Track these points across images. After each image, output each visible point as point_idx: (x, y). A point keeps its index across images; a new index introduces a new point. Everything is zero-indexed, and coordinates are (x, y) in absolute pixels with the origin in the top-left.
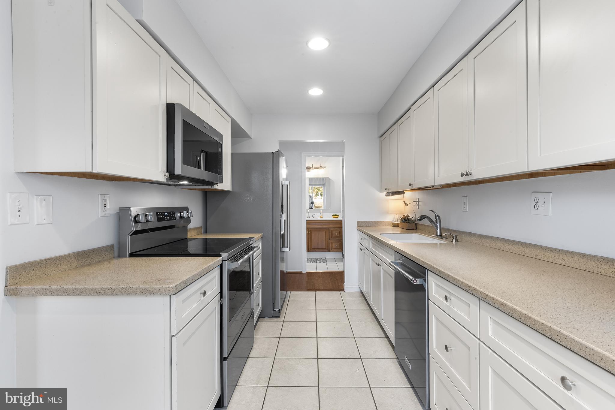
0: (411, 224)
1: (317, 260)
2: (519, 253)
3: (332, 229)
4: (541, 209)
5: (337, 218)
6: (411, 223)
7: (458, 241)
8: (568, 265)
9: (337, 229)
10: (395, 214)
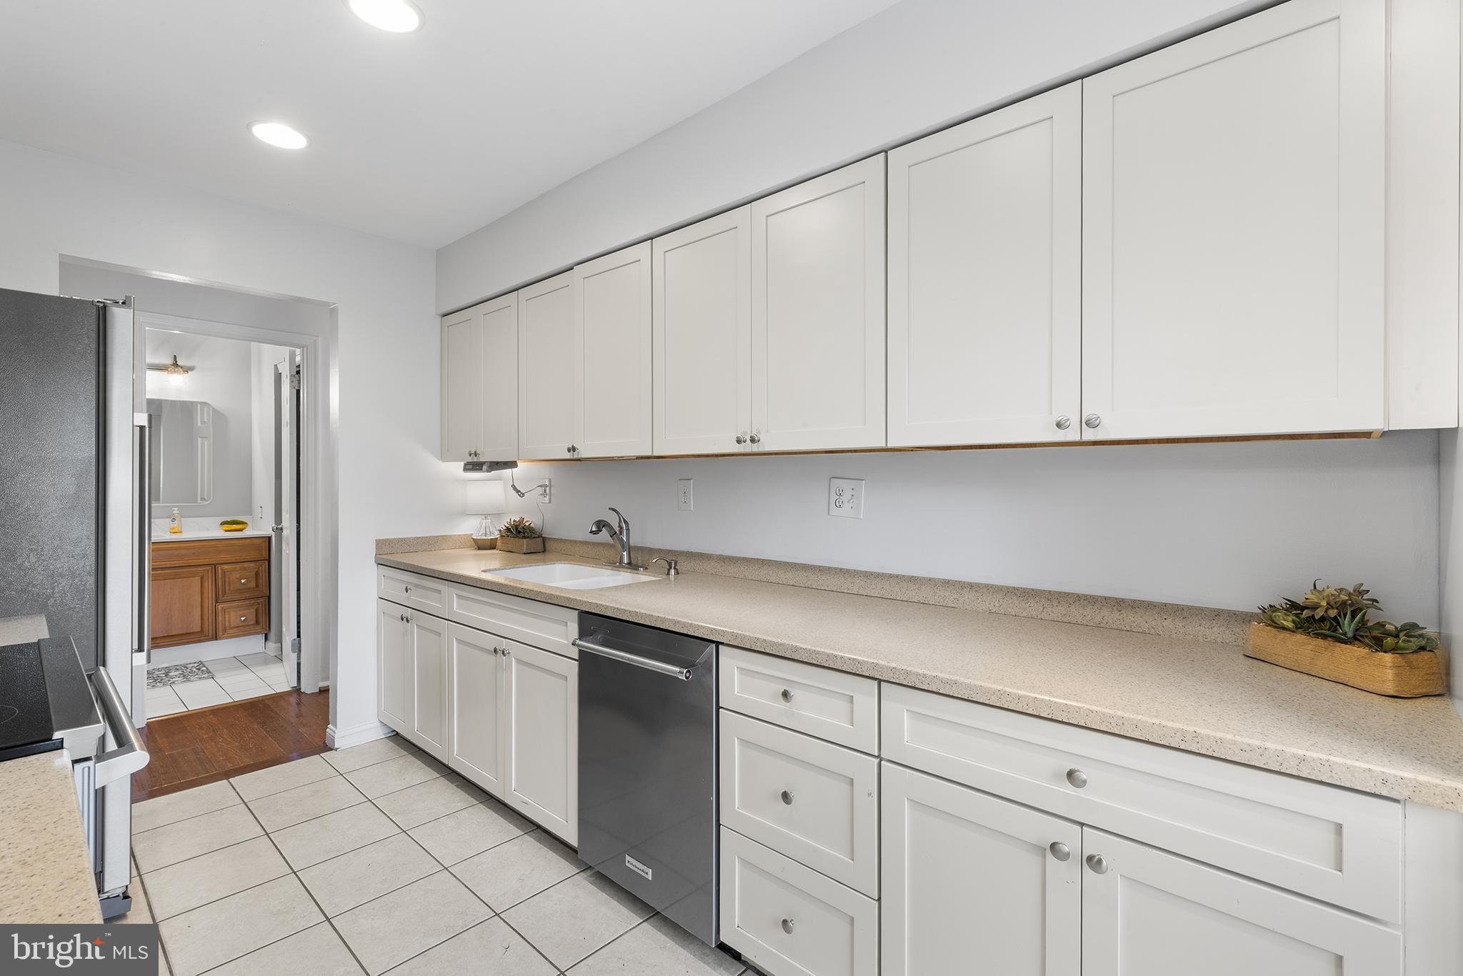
0: (534, 539)
1: (167, 675)
2: (806, 585)
3: (226, 567)
4: (847, 506)
5: (241, 530)
6: (534, 537)
7: (678, 573)
8: (891, 597)
9: (246, 565)
10: (483, 517)
